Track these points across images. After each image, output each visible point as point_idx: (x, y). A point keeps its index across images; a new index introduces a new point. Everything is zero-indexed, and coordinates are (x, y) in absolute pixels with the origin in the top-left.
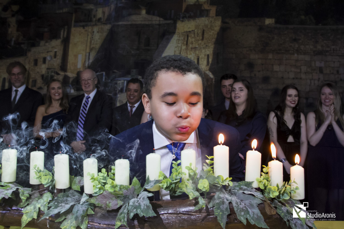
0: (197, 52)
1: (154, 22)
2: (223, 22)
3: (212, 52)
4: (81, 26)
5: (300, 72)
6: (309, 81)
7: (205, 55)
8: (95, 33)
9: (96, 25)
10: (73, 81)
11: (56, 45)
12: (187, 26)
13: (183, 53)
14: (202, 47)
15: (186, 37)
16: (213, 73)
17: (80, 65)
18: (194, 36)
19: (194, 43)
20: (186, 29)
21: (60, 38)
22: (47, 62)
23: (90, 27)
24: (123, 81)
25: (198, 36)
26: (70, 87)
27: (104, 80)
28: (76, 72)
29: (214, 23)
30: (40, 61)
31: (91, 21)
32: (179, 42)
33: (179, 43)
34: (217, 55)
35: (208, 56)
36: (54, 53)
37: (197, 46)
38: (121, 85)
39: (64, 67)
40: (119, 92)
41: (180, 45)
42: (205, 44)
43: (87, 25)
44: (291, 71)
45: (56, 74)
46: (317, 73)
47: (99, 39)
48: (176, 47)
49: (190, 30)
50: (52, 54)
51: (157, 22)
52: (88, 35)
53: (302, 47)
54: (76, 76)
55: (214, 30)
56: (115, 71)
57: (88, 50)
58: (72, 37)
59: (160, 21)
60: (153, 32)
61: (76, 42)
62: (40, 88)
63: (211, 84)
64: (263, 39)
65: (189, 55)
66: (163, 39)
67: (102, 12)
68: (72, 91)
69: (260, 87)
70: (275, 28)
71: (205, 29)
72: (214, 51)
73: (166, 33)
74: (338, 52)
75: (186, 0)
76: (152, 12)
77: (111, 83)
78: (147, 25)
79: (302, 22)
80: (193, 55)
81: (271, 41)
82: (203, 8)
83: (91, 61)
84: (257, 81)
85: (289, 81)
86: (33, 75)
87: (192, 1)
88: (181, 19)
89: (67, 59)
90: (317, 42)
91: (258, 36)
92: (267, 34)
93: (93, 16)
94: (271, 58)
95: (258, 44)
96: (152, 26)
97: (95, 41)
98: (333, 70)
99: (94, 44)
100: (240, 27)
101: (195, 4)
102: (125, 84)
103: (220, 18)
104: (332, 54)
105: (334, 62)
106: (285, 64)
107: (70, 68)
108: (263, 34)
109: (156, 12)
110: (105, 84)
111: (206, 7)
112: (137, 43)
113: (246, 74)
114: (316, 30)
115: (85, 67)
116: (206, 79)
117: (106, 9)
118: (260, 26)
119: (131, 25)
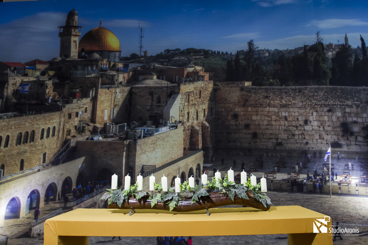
0: (196, 107)
1: (163, 85)
2: (214, 85)
3: (207, 107)
4: (106, 88)
5: (272, 120)
6: (278, 126)
7: (202, 110)
8: (117, 93)
9: (118, 87)
10: (101, 131)
11: (86, 102)
12: (188, 88)
13: (186, 108)
14: (200, 103)
15: (188, 96)
16: (208, 123)
17: (106, 118)
18: (194, 95)
19: (194, 100)
20: (187, 90)
21: (89, 97)
22: (79, 116)
23: (113, 89)
24: (141, 130)
25: (196, 95)
26: (98, 135)
27: (126, 129)
28: (103, 123)
29: (208, 85)
30: (73, 115)
31: (114, 84)
32: (183, 100)
34: (210, 109)
35: (204, 110)
36: (85, 109)
37: (196, 103)
38: (139, 133)
39: (93, 119)
40: (138, 139)
41: (183, 102)
42: (201, 101)
43: (111, 87)
44: (265, 120)
45: (87, 125)
46: (283, 121)
47: (121, 98)
48: (180, 104)
49: (190, 91)
50: (83, 109)
51: (166, 85)
52: (112, 95)
53: (272, 102)
54: (104, 126)
55: (208, 91)
56: (134, 122)
57: (112, 107)
58: (99, 96)
59: (167, 84)
60: (162, 92)
61: (102, 100)
62: (74, 137)
63: (208, 131)
64: (244, 97)
65: (191, 109)
66: (170, 97)
67: (121, 78)
68: (101, 138)
69: (243, 132)
70: (252, 88)
71: (201, 90)
72: (208, 106)
73: (172, 93)
74: (297, 105)
75: (187, 69)
76: (161, 77)
77: (131, 131)
78: (158, 87)
79: (271, 84)
80: (193, 109)
81: (249, 98)
82: (199, 75)
83: (115, 115)
84: (241, 127)
85: (264, 127)
86: (67, 126)
87: (191, 70)
88: (183, 83)
89: (96, 114)
90: (282, 98)
91: (240, 95)
92: (247, 93)
93: (115, 80)
94: (250, 110)
95: (240, 100)
96: (162, 88)
97: (118, 99)
98: (294, 118)
99: (117, 101)
100: (227, 88)
101: (193, 72)
102: (143, 132)
103: (212, 82)
104: (293, 107)
105: (295, 112)
106: (260, 115)
107: (98, 120)
108: (244, 93)
109: (164, 77)
110: (127, 132)
111: (201, 73)
112: (151, 101)
113: (233, 122)
114: (281, 89)
115: (110, 119)
116: (203, 127)
117: (126, 75)
118: (241, 87)
119: (146, 87)
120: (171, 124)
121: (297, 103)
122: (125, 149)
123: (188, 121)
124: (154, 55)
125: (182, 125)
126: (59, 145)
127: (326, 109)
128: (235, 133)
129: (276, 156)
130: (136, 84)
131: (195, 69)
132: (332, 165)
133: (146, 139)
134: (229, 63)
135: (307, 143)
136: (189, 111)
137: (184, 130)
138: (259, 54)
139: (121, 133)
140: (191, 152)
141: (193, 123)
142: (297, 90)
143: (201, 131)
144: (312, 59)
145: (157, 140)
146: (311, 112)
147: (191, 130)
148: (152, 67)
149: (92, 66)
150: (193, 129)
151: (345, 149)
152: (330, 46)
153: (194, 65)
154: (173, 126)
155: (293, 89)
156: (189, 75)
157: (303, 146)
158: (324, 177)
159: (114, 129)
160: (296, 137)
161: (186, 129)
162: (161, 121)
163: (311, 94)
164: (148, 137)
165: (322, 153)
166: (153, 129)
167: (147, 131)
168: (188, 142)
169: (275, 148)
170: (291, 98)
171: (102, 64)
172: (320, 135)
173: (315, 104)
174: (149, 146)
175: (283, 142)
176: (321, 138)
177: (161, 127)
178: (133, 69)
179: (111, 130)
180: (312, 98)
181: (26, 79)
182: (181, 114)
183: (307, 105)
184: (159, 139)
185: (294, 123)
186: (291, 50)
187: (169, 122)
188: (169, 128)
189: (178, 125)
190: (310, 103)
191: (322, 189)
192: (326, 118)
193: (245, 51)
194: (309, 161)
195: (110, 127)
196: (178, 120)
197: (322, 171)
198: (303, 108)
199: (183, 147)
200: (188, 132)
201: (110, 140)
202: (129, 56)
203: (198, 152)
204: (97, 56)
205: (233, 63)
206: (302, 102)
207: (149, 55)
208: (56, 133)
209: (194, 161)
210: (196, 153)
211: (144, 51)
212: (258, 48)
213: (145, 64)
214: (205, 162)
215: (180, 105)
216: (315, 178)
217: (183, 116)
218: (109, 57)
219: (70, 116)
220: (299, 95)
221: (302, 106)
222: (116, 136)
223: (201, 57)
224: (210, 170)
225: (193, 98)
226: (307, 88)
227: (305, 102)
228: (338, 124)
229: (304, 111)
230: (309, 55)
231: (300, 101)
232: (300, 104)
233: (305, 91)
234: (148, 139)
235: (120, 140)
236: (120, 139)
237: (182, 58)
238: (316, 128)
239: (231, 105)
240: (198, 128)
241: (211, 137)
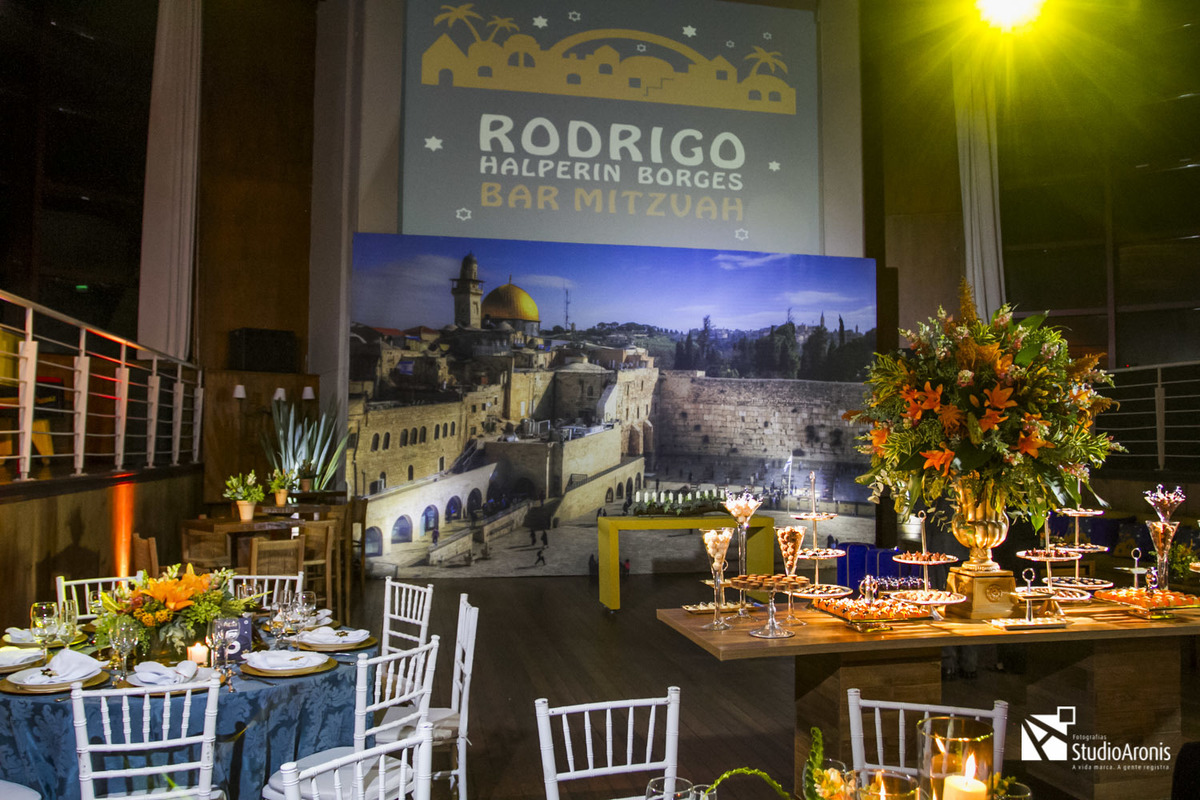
0: (637, 402)
1: (596, 372)
2: (660, 374)
3: (650, 402)
4: (521, 372)
5: (726, 421)
6: (733, 429)
7: (644, 405)
8: (537, 380)
9: (537, 371)
10: (517, 429)
11: (496, 391)
12: (627, 376)
13: (624, 403)
14: (641, 397)
15: (627, 387)
16: (652, 423)
17: (523, 413)
18: (634, 386)
19: (634, 393)
20: (626, 380)
21: (500, 383)
22: (487, 408)
23: (532, 374)
24: (568, 430)
25: (637, 387)
26: (514, 435)
27: (549, 428)
28: (519, 420)
29: (652, 374)
30: (479, 408)
31: (532, 367)
32: (621, 392)
34: (655, 404)
37: (637, 397)
38: (566, 433)
39: (506, 414)
40: (565, 441)
41: (621, 395)
42: (644, 394)
43: (528, 372)
44: (719, 420)
45: (498, 422)
46: (739, 422)
47: (542, 386)
48: (618, 397)
49: (630, 380)
50: (493, 400)
51: (599, 372)
52: (530, 382)
53: (728, 398)
54: (520, 424)
55: (652, 381)
56: (560, 419)
57: (531, 398)
58: (513, 383)
59: (601, 370)
60: (595, 381)
61: (518, 389)
62: (481, 436)
63: (650, 432)
64: (695, 391)
65: (630, 404)
66: (605, 388)
67: (543, 359)
68: (517, 439)
69: (693, 434)
70: (706, 380)
71: (644, 380)
72: (652, 401)
73: (608, 383)
74: (757, 403)
75: (626, 351)
76: (593, 361)
77: (556, 431)
78: (589, 374)
79: (729, 375)
80: (633, 405)
81: (701, 392)
82: (641, 359)
83: (535, 408)
84: (690, 429)
85: (717, 429)
86: (471, 422)
87: (630, 352)
88: (622, 370)
89: (509, 406)
90: (740, 393)
91: (691, 388)
92: (699, 386)
93: (534, 362)
94: (702, 408)
95: (691, 395)
96: (594, 375)
97: (538, 388)
99: (537, 391)
100: (675, 379)
101: (634, 356)
102: (571, 433)
103: (657, 370)
104: (752, 405)
105: (754, 412)
106: (713, 414)
107: (513, 415)
108: (695, 386)
109: (597, 361)
110: (551, 432)
111: (645, 358)
112: (580, 392)
113: (681, 423)
114: (740, 382)
115: (529, 415)
116: (645, 428)
117: (548, 355)
118: (692, 378)
119: (574, 373)
120: (606, 423)
121: (757, 400)
122: (549, 453)
123: (627, 419)
124: (584, 328)
125: (619, 424)
126: (461, 447)
127: (791, 409)
128: (683, 436)
129: (729, 465)
130: (560, 368)
131: (637, 351)
132: (792, 476)
133: (576, 440)
134: (679, 346)
135: (765, 450)
136: (628, 407)
137: (622, 431)
138: (716, 335)
139: (543, 434)
140: (630, 458)
141: (632, 422)
142: (759, 384)
143: (642, 433)
144: (780, 344)
145: (588, 443)
146: (773, 412)
148: (582, 346)
149: (501, 340)
150: (632, 430)
151: (808, 457)
152: (802, 327)
153: (635, 347)
154: (608, 426)
155: (754, 383)
156: (628, 360)
157: (761, 453)
158: (782, 491)
159: (534, 427)
160: (754, 442)
161: (624, 430)
162: (593, 419)
163: (774, 390)
164: (578, 438)
165: (781, 462)
166: (584, 428)
167: (576, 431)
168: (626, 446)
169: (728, 455)
170: (751, 393)
171: (515, 339)
172: (781, 441)
173: (778, 403)
174: (579, 451)
175: (739, 448)
176: (782, 444)
177: (594, 426)
178: (557, 348)
179: (530, 429)
180: (775, 394)
181: (408, 354)
182: (618, 409)
183: (769, 403)
184: (591, 442)
185: (752, 426)
186: (755, 332)
187: (604, 421)
188: (604, 428)
189: (615, 424)
190: (772, 401)
191: (779, 504)
192: (790, 420)
193: (699, 330)
194: (766, 471)
195: (529, 425)
196: (614, 418)
197: (780, 484)
198: (763, 407)
199: (620, 452)
200: (627, 434)
201: (528, 441)
202: (552, 330)
203: (639, 459)
204: (507, 326)
205: (684, 346)
206: (763, 399)
207: (577, 328)
208: (456, 431)
209: (633, 469)
210: (636, 460)
211: (571, 324)
213: (573, 342)
214: (646, 471)
216: (772, 492)
217: (621, 413)
218: (524, 329)
219: (474, 409)
220: (760, 391)
221: (762, 404)
222: (537, 436)
223: (645, 335)
225: (634, 390)
226: (770, 381)
227: (767, 399)
228: (803, 427)
229: (765, 410)
230: (777, 338)
231: (761, 399)
232: (761, 402)
233: (768, 386)
234: (578, 441)
235: (542, 442)
236: (542, 440)
237: (621, 336)
238: (777, 432)
239: (679, 401)
240: (639, 429)
241: (654, 440)
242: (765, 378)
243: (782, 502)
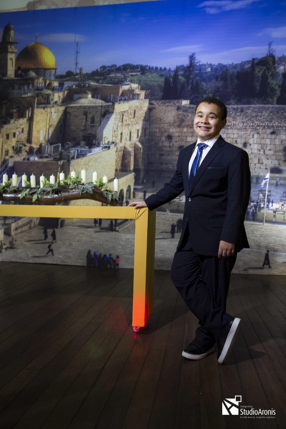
0: (130, 128)
1: (98, 105)
2: (150, 104)
4: (42, 108)
7: (136, 130)
8: (52, 113)
9: (53, 106)
10: (37, 151)
11: (23, 122)
12: (123, 107)
13: (119, 129)
14: (134, 123)
15: (122, 116)
16: (142, 144)
17: (42, 139)
18: (128, 115)
19: (128, 120)
20: (122, 110)
21: (26, 117)
22: (16, 136)
23: (49, 108)
24: (74, 151)
25: (130, 115)
26: (34, 155)
27: (60, 149)
28: (39, 144)
29: (143, 104)
30: (11, 136)
31: (49, 103)
33: (116, 121)
34: (144, 129)
36: (21, 129)
37: (130, 123)
38: (73, 153)
39: (29, 140)
40: (71, 159)
41: (117, 122)
42: (136, 121)
43: (46, 107)
45: (24, 146)
47: (56, 118)
49: (125, 110)
51: (100, 105)
52: (47, 115)
54: (39, 147)
55: (143, 110)
56: (68, 143)
57: (48, 127)
58: (35, 117)
59: (102, 103)
60: (97, 112)
61: (38, 121)
62: (12, 157)
63: (140, 152)
64: (180, 117)
65: (124, 130)
66: (104, 118)
67: (57, 97)
68: (36, 159)
70: (190, 108)
71: (136, 109)
72: (142, 126)
73: (107, 113)
74: (237, 126)
75: (122, 86)
76: (96, 96)
77: (65, 152)
78: (92, 107)
80: (127, 130)
81: (186, 118)
82: (135, 93)
83: (50, 135)
84: (174, 149)
86: (6, 147)
87: (126, 87)
88: (118, 102)
89: (32, 134)
91: (176, 114)
92: (183, 112)
93: (51, 100)
94: (186, 131)
95: (176, 120)
96: (95, 107)
97: (53, 119)
98: (232, 140)
99: (52, 122)
100: (163, 108)
101: (129, 90)
102: (76, 153)
103: (147, 100)
104: (233, 128)
105: (234, 134)
106: (196, 136)
107: (34, 140)
108: (180, 113)
109: (99, 96)
110: (61, 153)
111: (137, 91)
112: (84, 121)
113: (166, 144)
115: (46, 140)
116: (136, 148)
117: (61, 94)
118: (178, 106)
119: (80, 107)
120: (103, 145)
121: (237, 124)
122: (59, 169)
123: (121, 141)
124: (90, 72)
125: (115, 146)
127: (269, 131)
128: (168, 155)
130: (70, 103)
131: (131, 86)
132: (269, 191)
133: (80, 159)
134: (167, 81)
136: (122, 131)
137: (116, 151)
138: (200, 70)
139: (56, 154)
140: (123, 173)
141: (125, 144)
142: (239, 110)
143: (133, 152)
144: (260, 74)
145: (89, 161)
146: (252, 134)
147: (124, 151)
148: (87, 85)
149: (28, 85)
150: (125, 150)
151: (285, 174)
152: (282, 59)
153: (129, 83)
154: (106, 147)
155: (234, 109)
156: (124, 93)
158: (259, 204)
159: (49, 149)
161: (118, 150)
162: (94, 142)
163: (253, 115)
164: (81, 157)
165: (259, 179)
166: (86, 149)
167: (80, 152)
168: (120, 163)
170: (232, 118)
171: (38, 83)
172: (259, 160)
173: (258, 126)
174: (82, 167)
176: (260, 162)
177: (94, 147)
178: (68, 88)
179: (46, 150)
180: (255, 118)
182: (114, 134)
183: (248, 126)
184: (92, 160)
186: (236, 65)
187: (102, 143)
188: (102, 149)
189: (111, 146)
190: (252, 124)
191: (255, 216)
192: (268, 141)
193: (185, 66)
195: (45, 147)
196: (111, 141)
197: (257, 198)
198: (243, 130)
199: (114, 168)
200: (121, 154)
201: (45, 160)
202: (65, 74)
203: (130, 173)
204: (33, 74)
205: (171, 80)
206: (243, 123)
207: (84, 72)
209: (125, 182)
210: (127, 175)
211: (79, 68)
212: (200, 62)
213: (80, 82)
214: (136, 184)
215: (114, 125)
217: (116, 137)
218: (44, 75)
219: (8, 136)
220: (240, 115)
221: (242, 127)
222: (51, 156)
223: (138, 73)
224: (140, 192)
225: (127, 118)
226: (250, 107)
227: (247, 123)
228: (281, 148)
229: (244, 133)
230: (257, 69)
231: (241, 122)
232: (241, 125)
233: (248, 111)
234: (81, 160)
235: (55, 161)
236: (55, 159)
237: (118, 75)
238: (256, 151)
239: (166, 126)
240: (131, 149)
241: (143, 159)
242: (244, 104)
243: (258, 213)
